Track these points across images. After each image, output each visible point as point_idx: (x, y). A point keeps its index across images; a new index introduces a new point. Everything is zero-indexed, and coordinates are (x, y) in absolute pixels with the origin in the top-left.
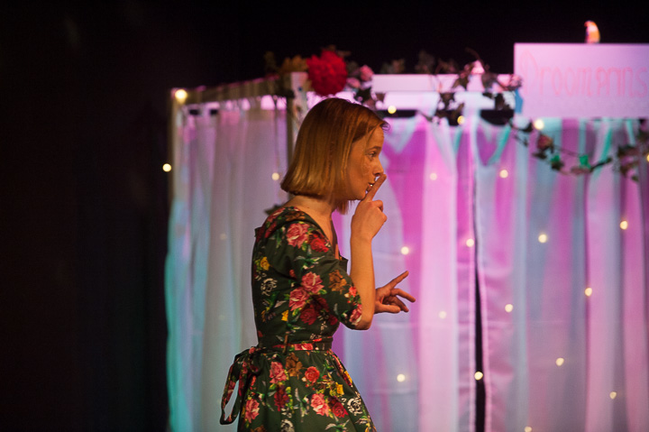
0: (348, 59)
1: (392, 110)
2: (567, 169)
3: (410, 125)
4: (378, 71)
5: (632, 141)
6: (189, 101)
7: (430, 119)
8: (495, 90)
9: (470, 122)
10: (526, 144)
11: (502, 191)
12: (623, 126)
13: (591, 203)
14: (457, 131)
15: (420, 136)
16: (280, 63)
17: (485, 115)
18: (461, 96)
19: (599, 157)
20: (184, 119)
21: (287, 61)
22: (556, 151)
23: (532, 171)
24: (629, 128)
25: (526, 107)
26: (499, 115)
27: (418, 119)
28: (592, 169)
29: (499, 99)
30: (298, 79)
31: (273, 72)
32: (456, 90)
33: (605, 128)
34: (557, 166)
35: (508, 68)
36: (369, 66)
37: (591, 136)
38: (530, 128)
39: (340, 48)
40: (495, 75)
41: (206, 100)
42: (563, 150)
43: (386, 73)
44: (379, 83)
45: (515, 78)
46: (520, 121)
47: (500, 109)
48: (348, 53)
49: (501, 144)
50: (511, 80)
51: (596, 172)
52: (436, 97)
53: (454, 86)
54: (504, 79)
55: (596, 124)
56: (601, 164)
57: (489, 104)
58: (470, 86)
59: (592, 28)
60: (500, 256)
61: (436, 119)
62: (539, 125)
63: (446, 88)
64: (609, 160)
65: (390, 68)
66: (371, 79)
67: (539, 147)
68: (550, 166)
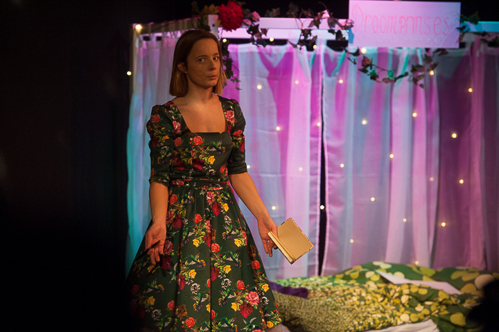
0: (244, 7)
1: (272, 40)
2: (380, 79)
3: (283, 49)
4: (262, 16)
5: (421, 63)
6: (143, 32)
7: (295, 46)
8: (337, 28)
9: (321, 48)
10: (355, 63)
11: (340, 92)
12: (416, 52)
13: (395, 100)
14: (312, 53)
15: (289, 56)
16: (201, 8)
17: (330, 44)
18: (315, 32)
19: (400, 72)
20: (140, 42)
21: (206, 7)
22: (373, 67)
23: (359, 80)
24: (419, 54)
25: (355, 40)
26: (338, 44)
27: (288, 45)
28: (396, 79)
29: (339, 34)
30: (212, 19)
31: (197, 14)
32: (311, 28)
33: (405, 53)
34: (374, 77)
35: (346, 16)
36: (257, 12)
37: (396, 59)
38: (357, 53)
40: (336, 19)
41: (154, 31)
42: (378, 67)
43: (269, 17)
44: (264, 22)
45: (349, 21)
46: (351, 48)
47: (339, 40)
48: (244, 3)
49: (339, 63)
50: (346, 22)
51: (398, 81)
52: (300, 32)
53: (310, 26)
54: (342, 21)
55: (400, 51)
56: (401, 76)
57: (333, 37)
58: (320, 26)
60: (338, 133)
61: (299, 46)
62: (363, 51)
63: (306, 27)
64: (406, 74)
65: (271, 14)
66: (258, 20)
67: (363, 65)
68: (369, 77)
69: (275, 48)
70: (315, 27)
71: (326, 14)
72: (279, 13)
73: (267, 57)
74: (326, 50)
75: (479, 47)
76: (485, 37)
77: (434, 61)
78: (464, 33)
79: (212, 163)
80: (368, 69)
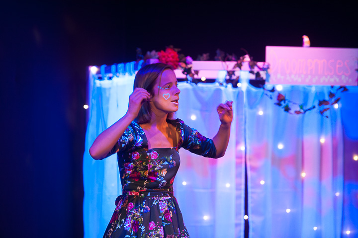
0: (179, 53)
1: (203, 79)
2: (292, 111)
4: (195, 59)
5: (327, 98)
6: (99, 73)
7: (222, 84)
8: (256, 70)
9: (243, 86)
10: (271, 98)
11: (260, 122)
12: (323, 89)
13: (306, 129)
14: (236, 90)
16: (144, 54)
17: (251, 82)
18: (238, 73)
19: (309, 106)
21: (148, 53)
22: (287, 102)
24: (326, 90)
25: (271, 79)
26: (258, 82)
27: (217, 84)
28: (305, 111)
29: (258, 74)
31: (141, 58)
32: (235, 70)
34: (287, 109)
35: (263, 59)
36: (191, 56)
37: (306, 95)
38: (273, 90)
39: (175, 47)
40: (256, 63)
41: (106, 72)
42: (290, 101)
43: (200, 60)
44: (195, 65)
45: (266, 64)
46: (268, 86)
47: (258, 79)
48: (179, 50)
49: (259, 97)
50: (264, 65)
51: (307, 113)
52: (226, 73)
53: (234, 67)
54: (260, 64)
55: (309, 88)
56: (310, 109)
57: (253, 77)
58: (242, 68)
59: (306, 39)
60: (258, 156)
61: (225, 84)
62: (279, 88)
63: (230, 69)
64: (314, 107)
65: (201, 58)
66: (191, 63)
67: (278, 99)
68: (283, 110)
70: (237, 69)
71: (247, 58)
72: (208, 57)
73: (200, 93)
74: (248, 87)
77: (337, 96)
79: (164, 175)
80: (282, 103)
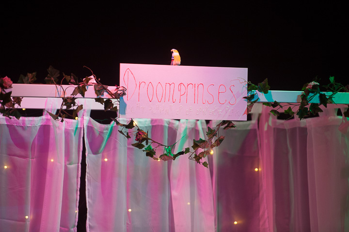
2: (157, 156)
8: (106, 96)
11: (106, 172)
12: (196, 125)
24: (200, 127)
25: (128, 110)
28: (175, 156)
29: (108, 103)
32: (75, 96)
33: (183, 126)
34: (150, 153)
37: (173, 133)
38: (131, 125)
40: (105, 86)
42: (153, 142)
45: (120, 88)
47: (108, 110)
50: (117, 89)
53: (74, 93)
56: (181, 153)
58: (86, 94)
59: (176, 54)
63: (68, 94)
64: (187, 150)
65: (26, 79)
66: (10, 87)
69: (28, 120)
70: (79, 95)
71: (93, 80)
72: (35, 79)
73: (20, 130)
74: (90, 122)
75: (267, 121)
76: (275, 109)
78: (252, 103)
80: (144, 143)
